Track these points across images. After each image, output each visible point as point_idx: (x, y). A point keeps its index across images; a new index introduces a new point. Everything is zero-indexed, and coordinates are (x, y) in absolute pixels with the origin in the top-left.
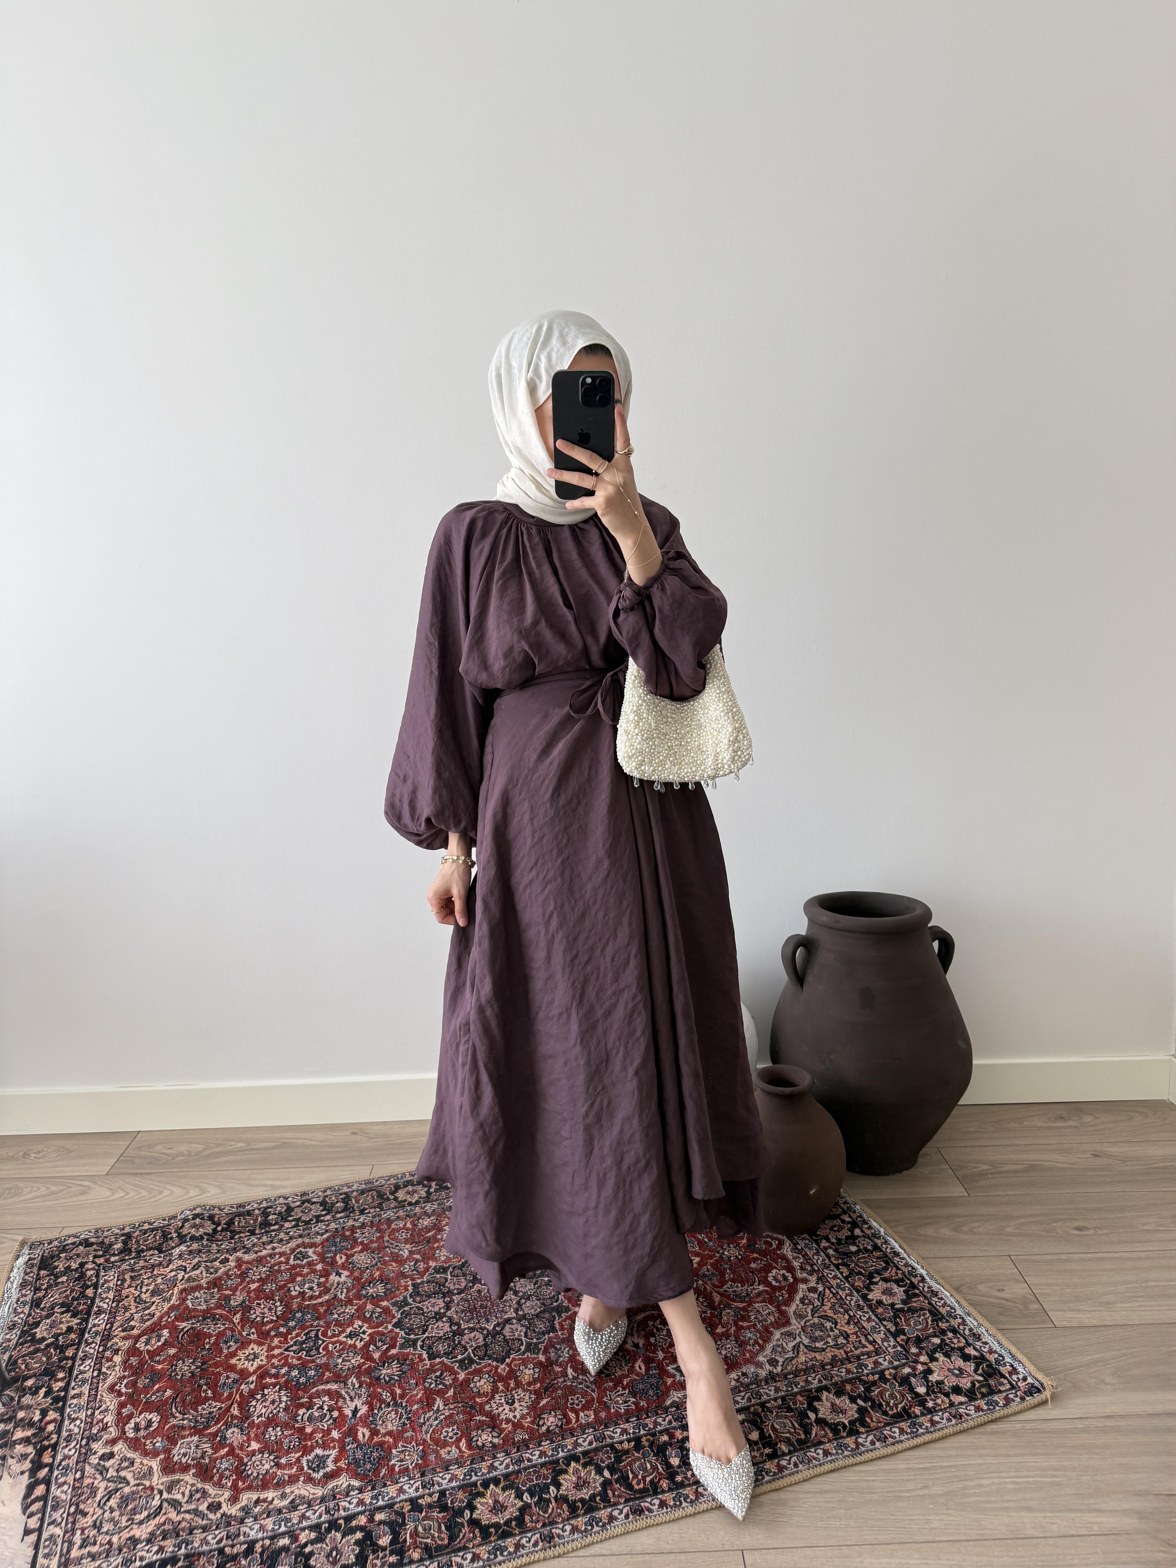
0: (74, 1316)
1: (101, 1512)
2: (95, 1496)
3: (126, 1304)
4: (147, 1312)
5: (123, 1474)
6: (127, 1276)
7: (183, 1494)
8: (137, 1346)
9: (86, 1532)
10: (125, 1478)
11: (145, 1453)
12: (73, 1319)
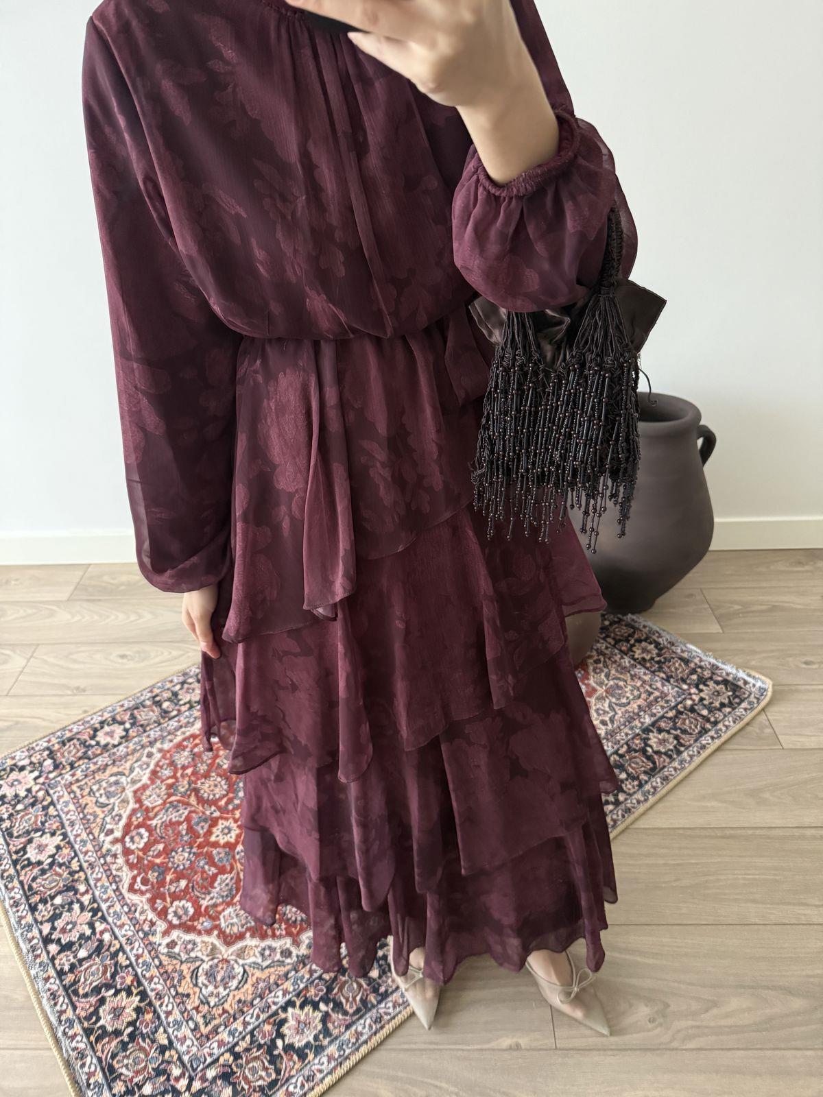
0: (53, 834)
1: (197, 990)
2: (185, 978)
3: (91, 811)
4: (114, 814)
5: (193, 955)
6: (74, 788)
7: (254, 955)
8: (128, 845)
9: (200, 1009)
10: (196, 957)
11: (199, 933)
12: (54, 838)
